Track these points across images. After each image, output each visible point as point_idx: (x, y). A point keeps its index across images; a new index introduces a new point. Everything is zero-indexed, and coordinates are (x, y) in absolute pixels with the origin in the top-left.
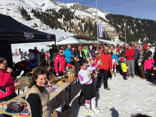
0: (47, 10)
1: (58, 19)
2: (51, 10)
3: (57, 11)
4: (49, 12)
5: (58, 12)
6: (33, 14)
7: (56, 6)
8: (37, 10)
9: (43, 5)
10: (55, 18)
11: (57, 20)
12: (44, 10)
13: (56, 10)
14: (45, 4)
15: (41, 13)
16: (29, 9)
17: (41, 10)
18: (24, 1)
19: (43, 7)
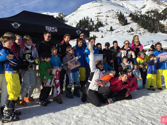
0: (148, 12)
1: (160, 21)
2: (152, 11)
4: (149, 14)
5: (161, 13)
6: (130, 18)
8: (136, 13)
9: (144, 7)
10: (156, 20)
12: (144, 12)
13: (159, 11)
14: (146, 5)
15: (139, 16)
16: (127, 13)
17: (140, 12)
18: (123, 6)
19: (143, 10)
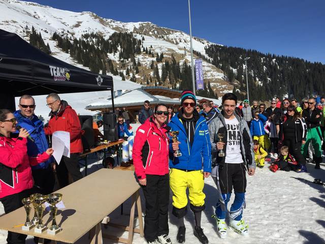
0: (86, 36)
1: (108, 54)
2: (93, 36)
3: (106, 38)
4: (89, 39)
5: (108, 40)
6: (55, 43)
7: (104, 26)
8: (65, 36)
9: (77, 25)
10: (102, 51)
11: (107, 56)
12: (78, 34)
13: (105, 36)
14: (81, 22)
15: (72, 42)
16: (47, 32)
17: (73, 34)
18: (36, 16)
19: (76, 30)
